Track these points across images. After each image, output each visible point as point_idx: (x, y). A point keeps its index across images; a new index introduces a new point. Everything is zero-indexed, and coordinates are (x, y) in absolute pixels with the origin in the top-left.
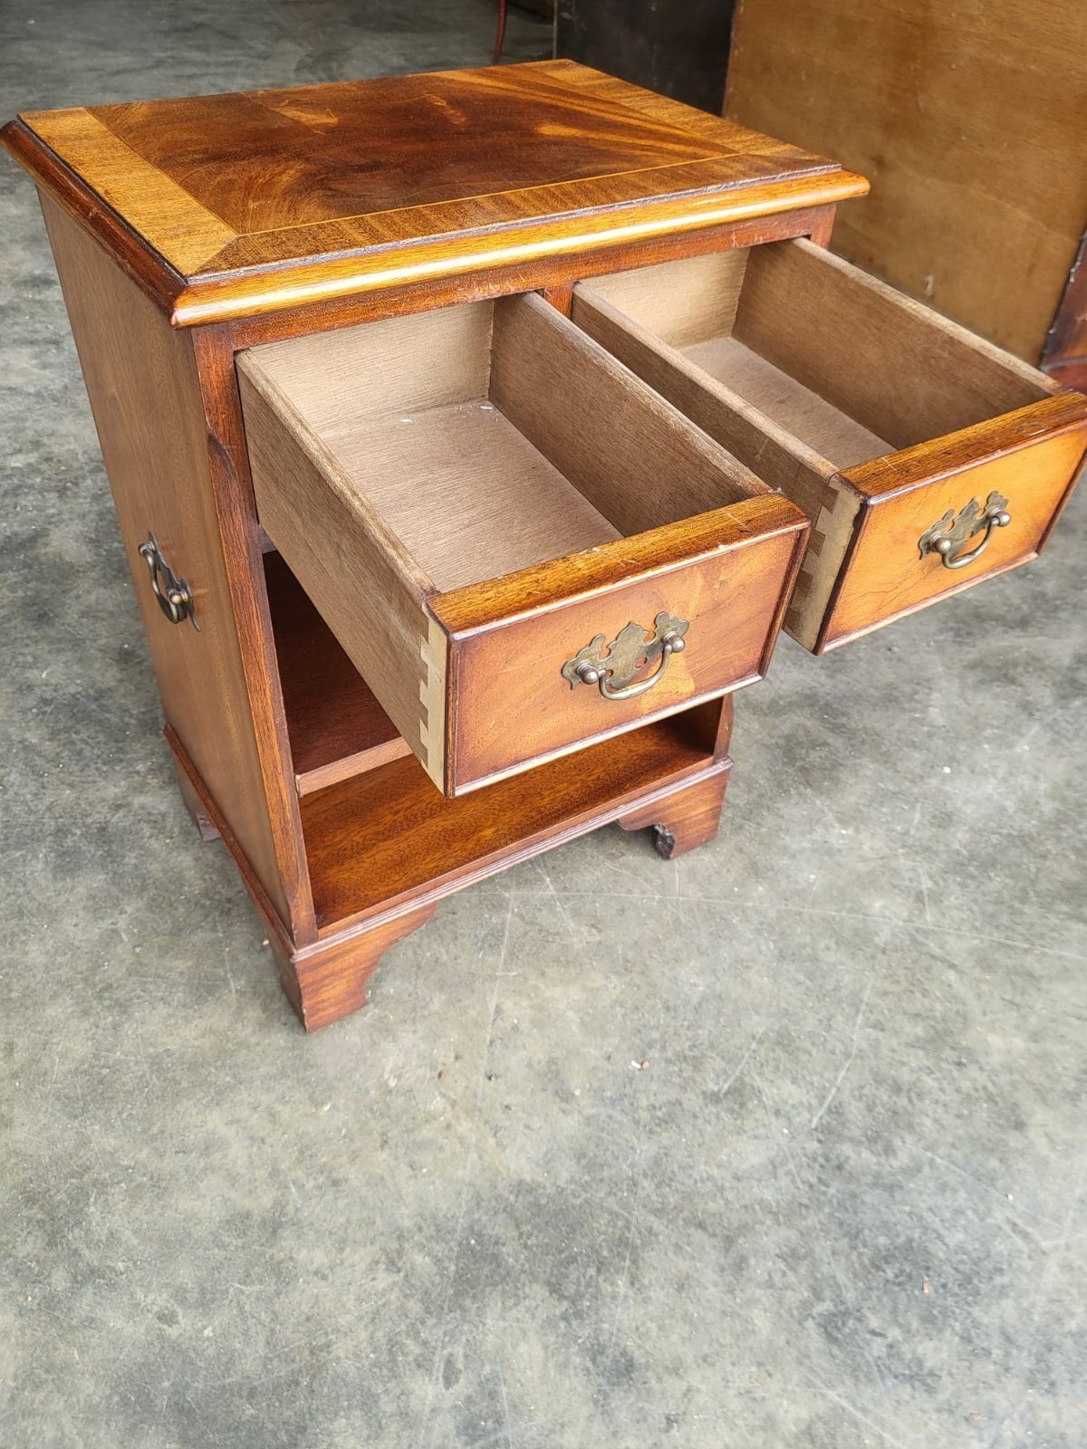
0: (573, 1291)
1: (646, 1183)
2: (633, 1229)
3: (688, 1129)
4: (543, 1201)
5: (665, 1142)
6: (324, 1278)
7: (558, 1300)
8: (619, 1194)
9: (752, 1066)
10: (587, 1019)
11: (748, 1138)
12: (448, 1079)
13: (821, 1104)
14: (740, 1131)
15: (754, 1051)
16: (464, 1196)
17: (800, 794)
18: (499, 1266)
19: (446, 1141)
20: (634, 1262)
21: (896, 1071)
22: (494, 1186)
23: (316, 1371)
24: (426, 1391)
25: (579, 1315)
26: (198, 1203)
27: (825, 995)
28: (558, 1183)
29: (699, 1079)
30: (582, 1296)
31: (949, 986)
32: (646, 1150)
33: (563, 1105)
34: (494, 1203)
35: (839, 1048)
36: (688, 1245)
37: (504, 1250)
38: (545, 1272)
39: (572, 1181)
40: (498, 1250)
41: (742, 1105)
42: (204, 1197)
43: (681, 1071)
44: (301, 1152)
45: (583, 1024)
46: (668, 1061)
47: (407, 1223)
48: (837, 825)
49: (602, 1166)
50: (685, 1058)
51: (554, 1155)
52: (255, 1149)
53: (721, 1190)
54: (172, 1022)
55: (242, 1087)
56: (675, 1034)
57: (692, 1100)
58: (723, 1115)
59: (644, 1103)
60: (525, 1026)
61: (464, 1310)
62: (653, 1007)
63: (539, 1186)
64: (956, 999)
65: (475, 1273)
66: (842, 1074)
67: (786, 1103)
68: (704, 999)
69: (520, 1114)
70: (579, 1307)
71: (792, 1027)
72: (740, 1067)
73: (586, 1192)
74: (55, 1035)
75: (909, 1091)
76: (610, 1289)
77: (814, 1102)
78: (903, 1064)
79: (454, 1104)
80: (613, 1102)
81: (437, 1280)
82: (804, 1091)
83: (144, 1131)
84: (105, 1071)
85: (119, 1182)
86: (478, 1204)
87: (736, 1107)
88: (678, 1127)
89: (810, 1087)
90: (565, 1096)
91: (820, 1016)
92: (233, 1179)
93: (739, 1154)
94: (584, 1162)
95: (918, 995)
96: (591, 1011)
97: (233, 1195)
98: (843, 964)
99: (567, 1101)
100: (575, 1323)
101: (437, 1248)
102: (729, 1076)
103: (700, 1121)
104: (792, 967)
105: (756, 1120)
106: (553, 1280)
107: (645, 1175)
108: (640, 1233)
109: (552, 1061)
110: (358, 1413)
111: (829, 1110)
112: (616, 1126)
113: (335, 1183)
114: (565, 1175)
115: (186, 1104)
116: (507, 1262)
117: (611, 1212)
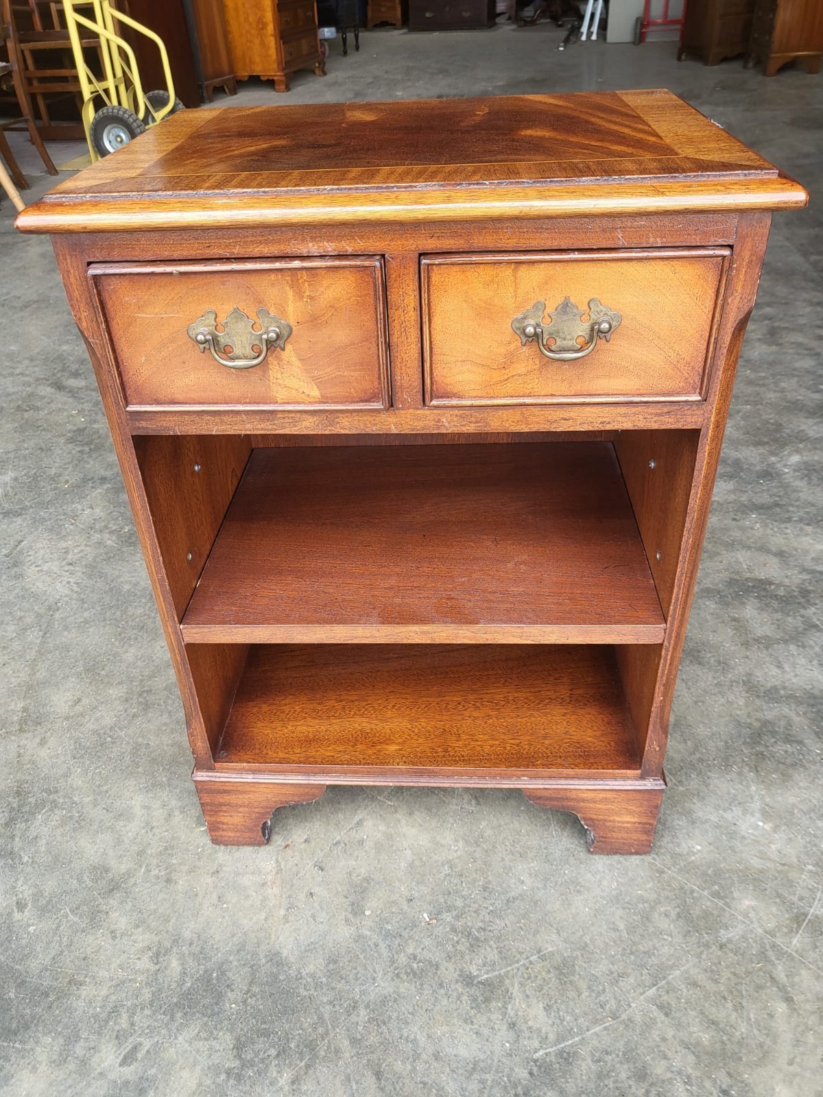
0: (248, 1058)
1: (363, 1012)
2: (326, 1041)
3: (427, 991)
4: (282, 978)
5: (402, 990)
6: (114, 938)
7: (235, 1056)
8: (337, 1008)
9: (520, 973)
10: (417, 863)
11: (471, 1029)
12: (289, 851)
13: (558, 1042)
14: (468, 1020)
15: (531, 963)
16: (235, 939)
17: (740, 774)
18: (217, 1003)
19: (254, 894)
20: (308, 1067)
21: (653, 1059)
22: (258, 945)
23: (63, 995)
24: (108, 1057)
25: (239, 1078)
26: (89, 846)
27: (632, 953)
28: (303, 970)
29: (467, 957)
30: (252, 1066)
31: (771, 1016)
32: (384, 986)
33: (350, 916)
34: (249, 957)
35: (612, 1005)
36: (357, 1083)
37: (229, 994)
38: (242, 1030)
39: (313, 976)
40: (226, 992)
41: (487, 1000)
42: (96, 844)
43: (458, 942)
44: (166, 849)
45: (411, 865)
46: (454, 930)
47: (187, 934)
48: (758, 815)
49: (342, 978)
50: (470, 934)
51: (315, 948)
52: (143, 831)
53: (417, 1056)
54: (164, 728)
55: (168, 789)
56: (475, 912)
57: (449, 972)
58: (465, 998)
59: (410, 950)
60: (369, 844)
61: (172, 1018)
62: (475, 880)
63: (287, 964)
64: (770, 1032)
65: (199, 997)
66: (597, 1029)
67: (526, 1023)
68: (521, 897)
69: (316, 905)
70: (243, 1072)
71: (580, 962)
72: (509, 968)
73: (316, 989)
74: (104, 705)
75: (652, 1084)
76: (274, 1075)
77: (552, 1037)
78: (665, 1057)
79: (279, 871)
80: (387, 935)
81: (174, 985)
82: (550, 1022)
83: (99, 786)
84: (109, 739)
85: (63, 809)
86: (238, 951)
87: (481, 998)
88: (422, 985)
89: (558, 1021)
90: (357, 910)
91: (615, 968)
92: (119, 842)
93: (452, 1037)
94: (331, 966)
95: (729, 1005)
96: (424, 859)
97: (110, 853)
98: (671, 936)
99: (355, 914)
100: (232, 1081)
101: (191, 963)
102: (493, 970)
103: (442, 991)
104: (620, 912)
105: (489, 1019)
106: (243, 1039)
107: (367, 1006)
108: (329, 1047)
109: (367, 880)
110: (61, 1041)
111: (560, 1054)
112: (376, 955)
113: (168, 881)
114: (311, 968)
115: (132, 782)
116: (224, 1005)
117: (321, 1018)
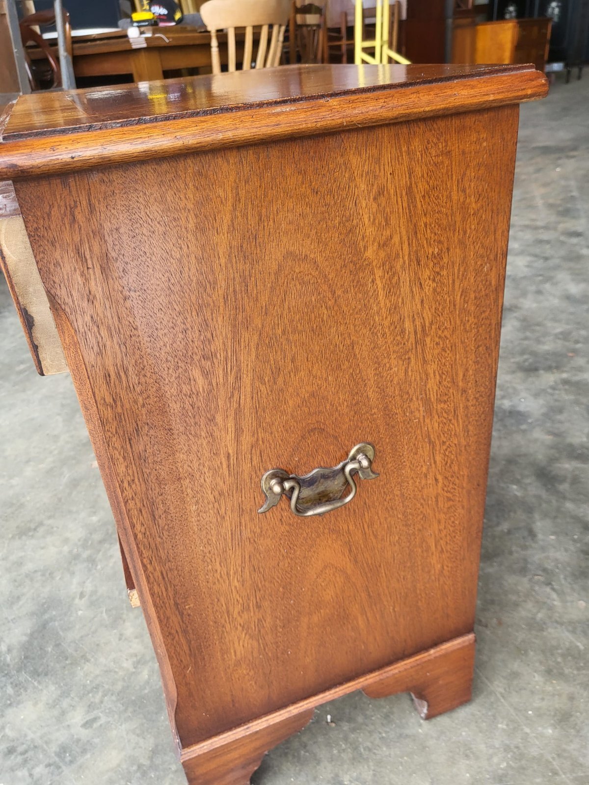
0: (157, 763)
18: (156, 714)
24: (77, 717)
30: (156, 770)
61: (126, 710)
70: (149, 772)
81: (137, 688)
